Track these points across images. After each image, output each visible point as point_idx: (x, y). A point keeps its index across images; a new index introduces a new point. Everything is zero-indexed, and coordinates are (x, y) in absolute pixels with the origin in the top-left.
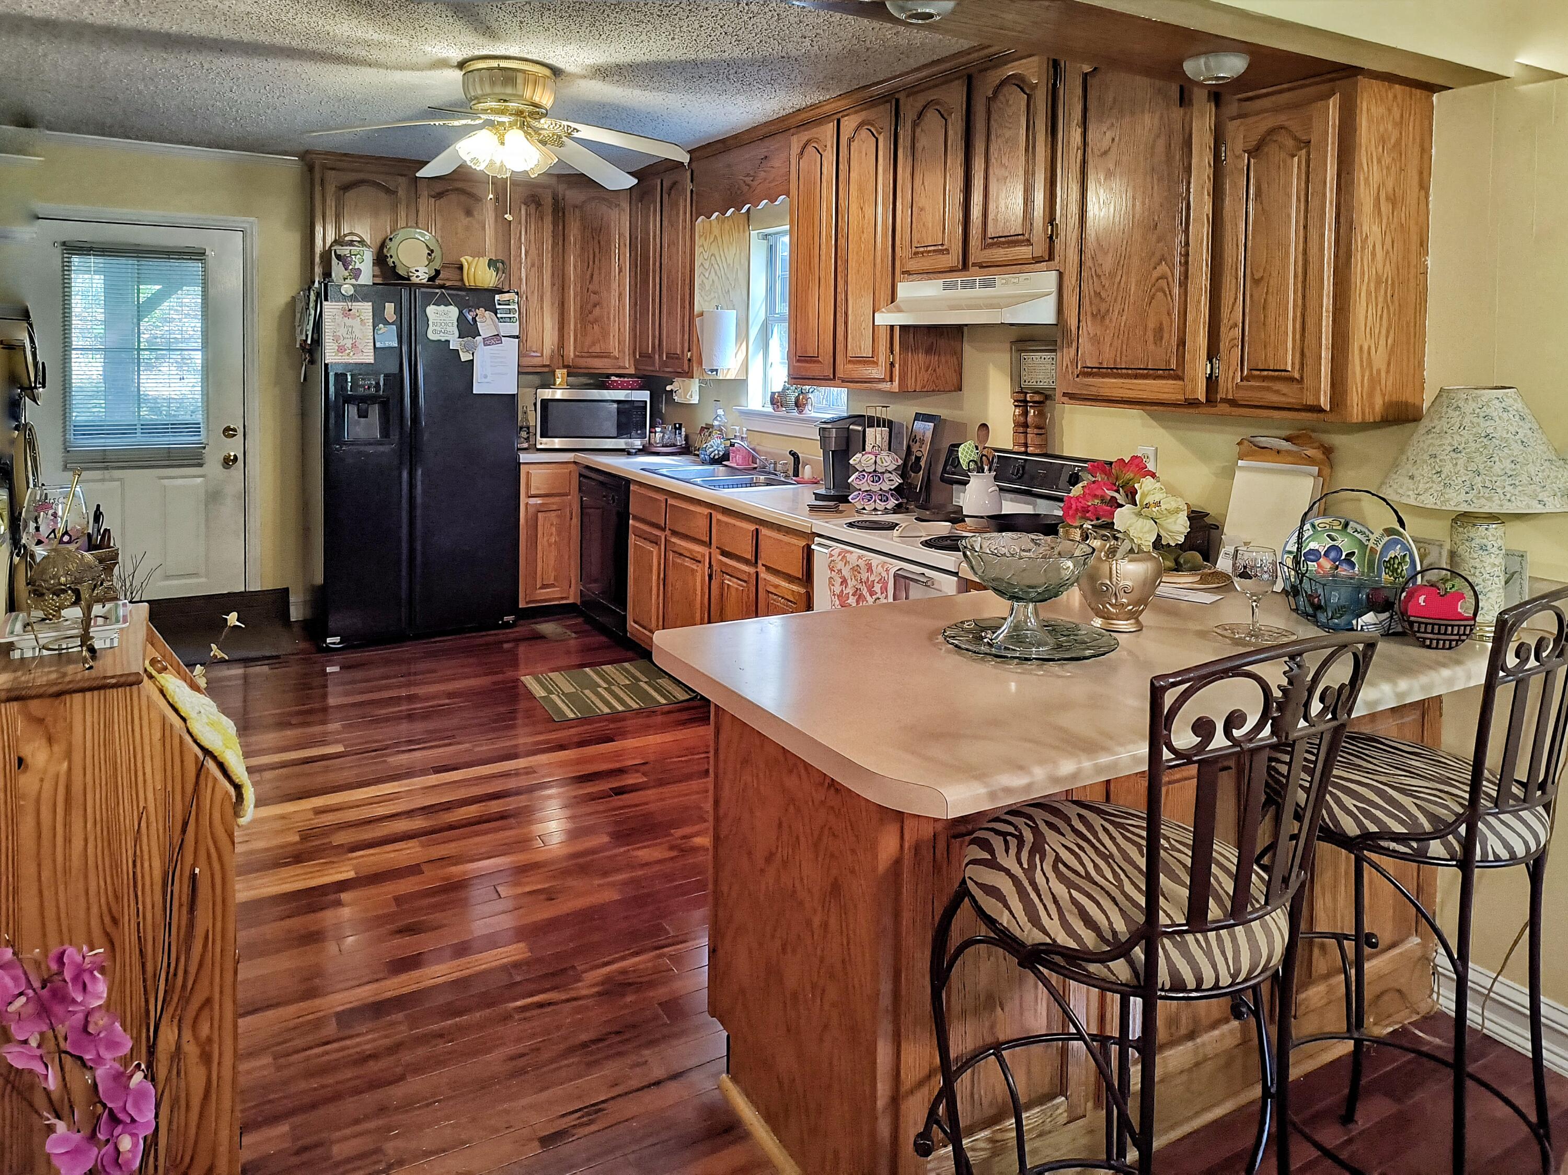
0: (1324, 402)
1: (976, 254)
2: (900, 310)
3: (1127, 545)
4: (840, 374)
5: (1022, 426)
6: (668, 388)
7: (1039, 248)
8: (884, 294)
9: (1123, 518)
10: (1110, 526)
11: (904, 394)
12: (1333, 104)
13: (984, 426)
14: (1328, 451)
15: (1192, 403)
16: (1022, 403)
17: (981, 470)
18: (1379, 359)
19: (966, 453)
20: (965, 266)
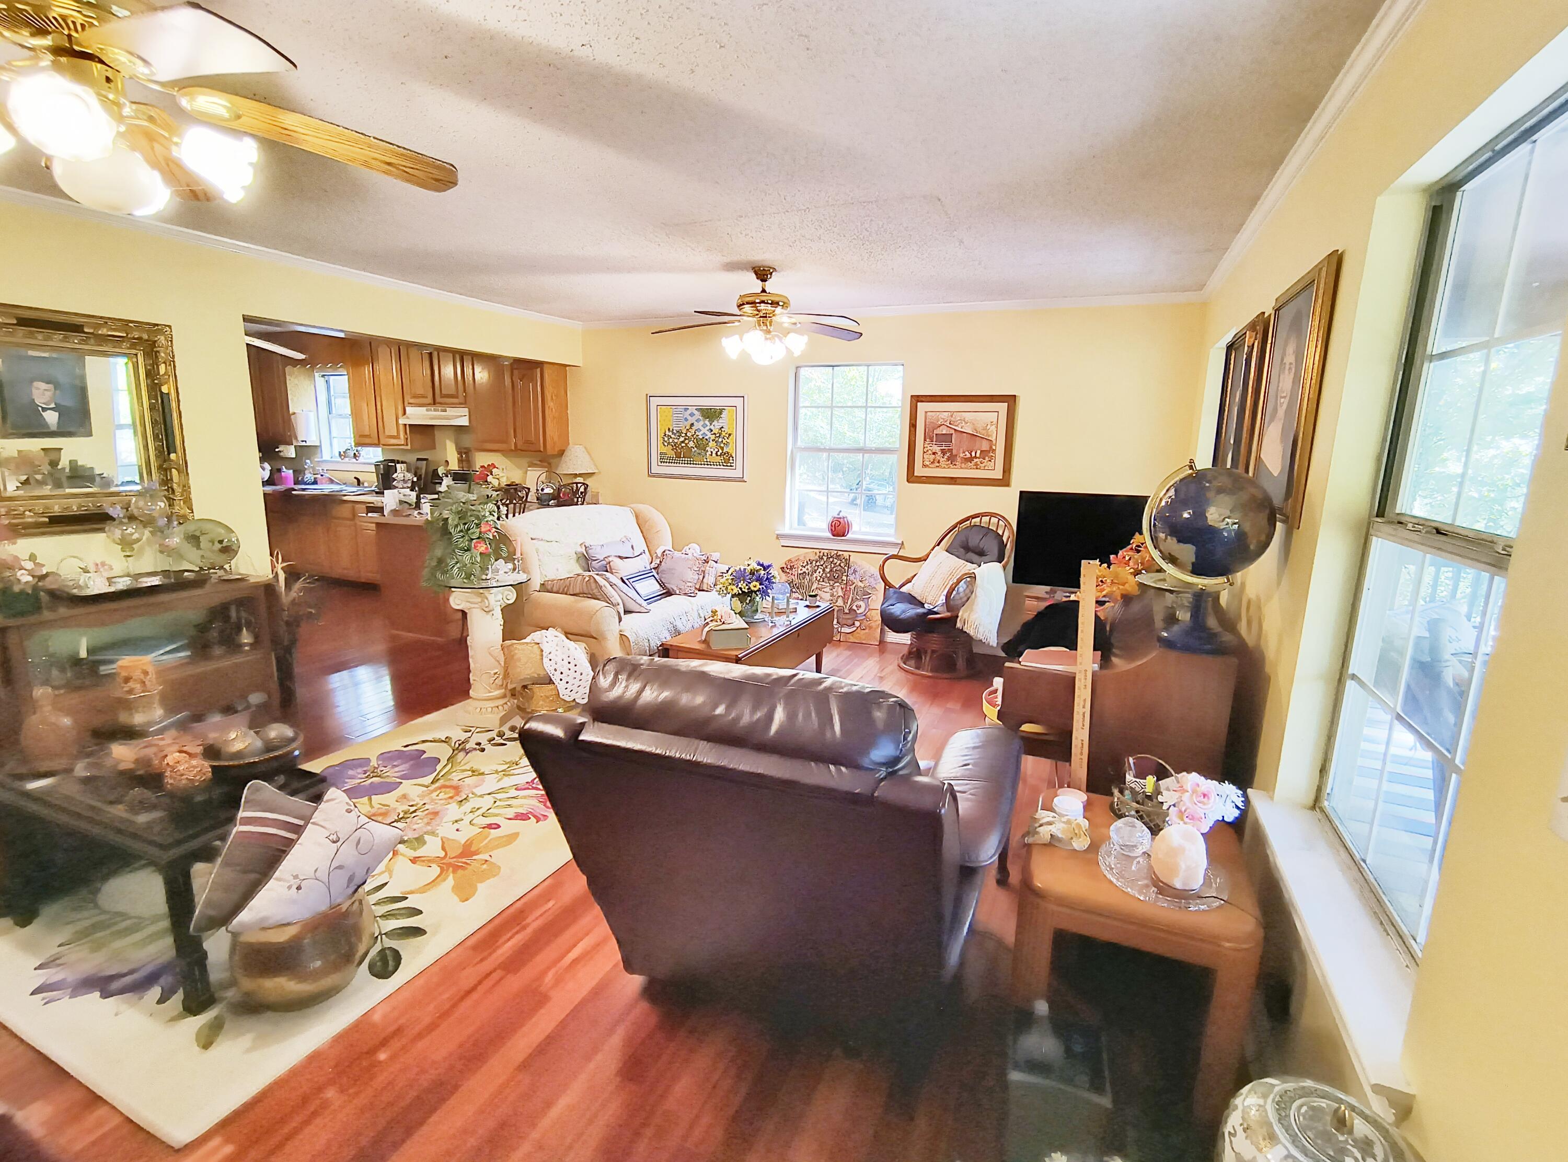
0: (542, 449)
1: (438, 399)
2: (408, 418)
3: (491, 486)
4: (382, 442)
5: (460, 461)
6: (277, 450)
7: (461, 399)
8: (400, 412)
9: (490, 479)
10: (487, 481)
11: (411, 451)
12: (538, 370)
13: (447, 461)
14: (550, 464)
15: (512, 450)
16: (460, 453)
17: (447, 476)
18: (556, 439)
19: (441, 471)
20: (434, 404)
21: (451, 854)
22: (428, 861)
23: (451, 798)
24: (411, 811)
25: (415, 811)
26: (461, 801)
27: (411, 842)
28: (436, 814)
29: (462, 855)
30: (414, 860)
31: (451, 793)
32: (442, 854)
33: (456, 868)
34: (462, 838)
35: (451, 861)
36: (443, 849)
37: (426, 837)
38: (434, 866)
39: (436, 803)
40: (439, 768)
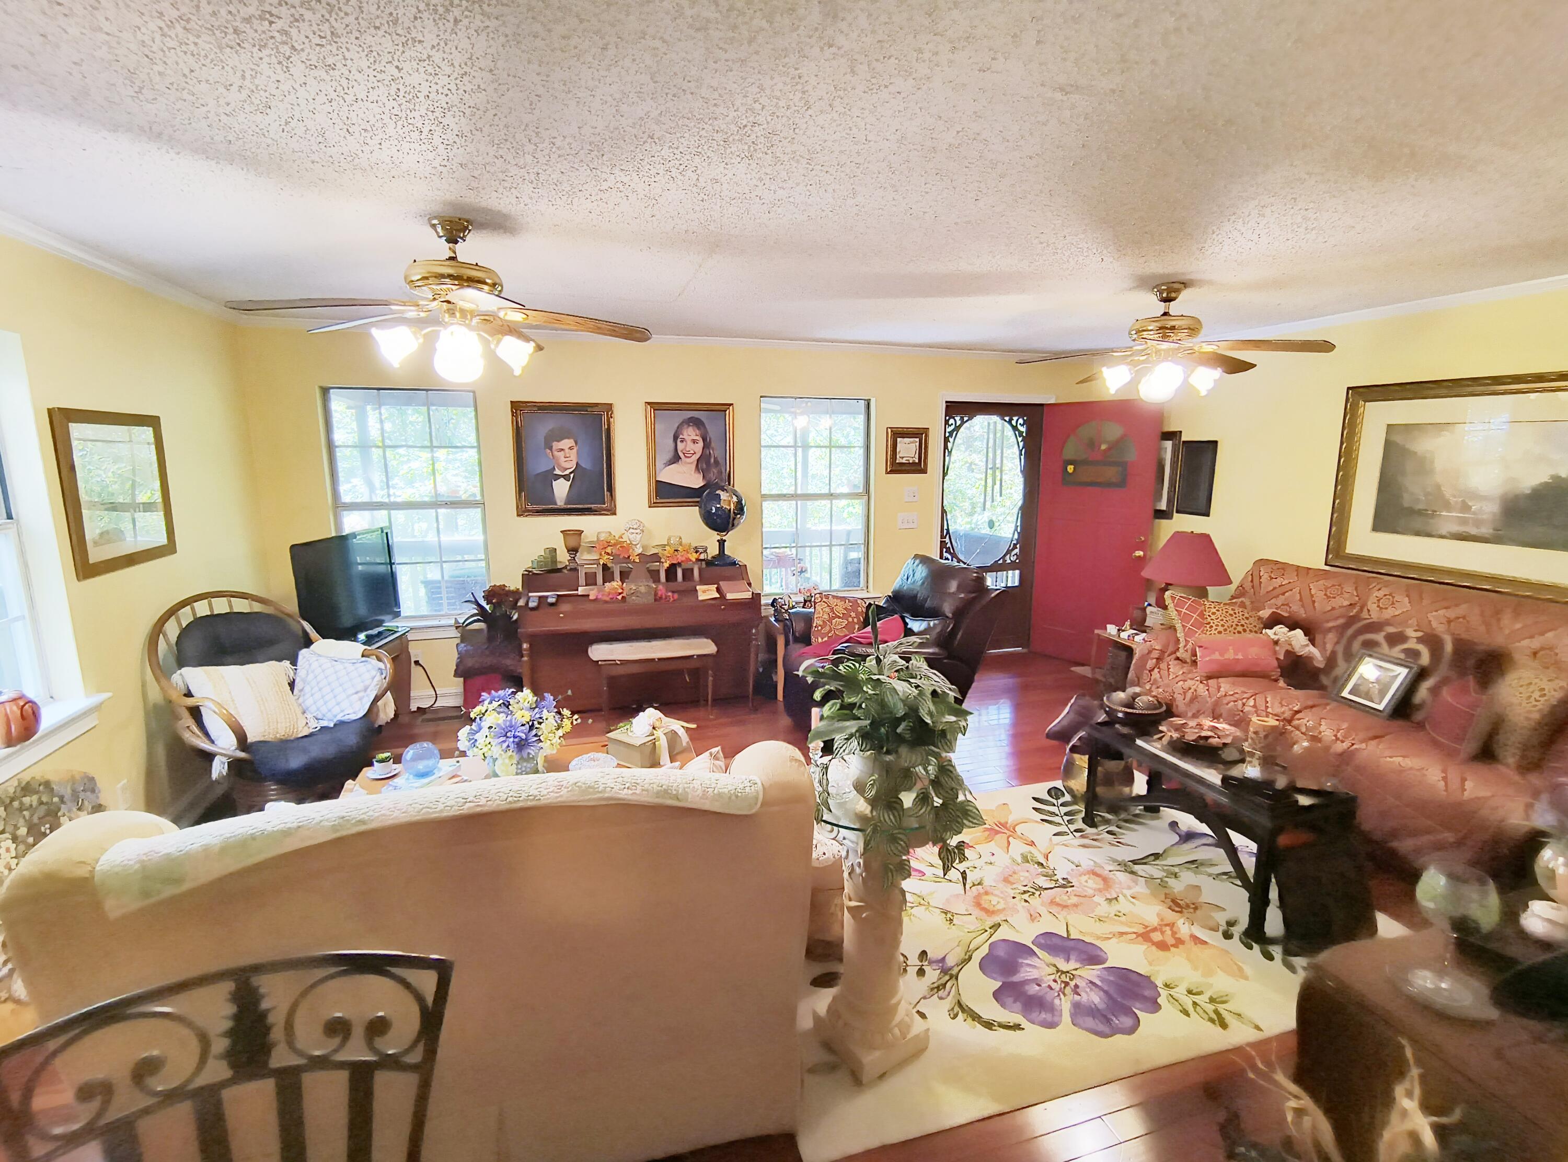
21: (1005, 836)
22: (1022, 837)
23: (987, 893)
24: (1028, 895)
25: (1025, 892)
26: (979, 884)
27: (1032, 860)
28: (1006, 880)
29: (997, 832)
30: (1032, 844)
31: (984, 901)
32: (1011, 839)
33: (1004, 825)
34: (992, 846)
35: (1006, 831)
36: (1009, 843)
37: (1019, 860)
38: (1019, 833)
39: (1002, 892)
40: (985, 950)
